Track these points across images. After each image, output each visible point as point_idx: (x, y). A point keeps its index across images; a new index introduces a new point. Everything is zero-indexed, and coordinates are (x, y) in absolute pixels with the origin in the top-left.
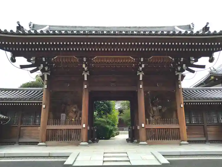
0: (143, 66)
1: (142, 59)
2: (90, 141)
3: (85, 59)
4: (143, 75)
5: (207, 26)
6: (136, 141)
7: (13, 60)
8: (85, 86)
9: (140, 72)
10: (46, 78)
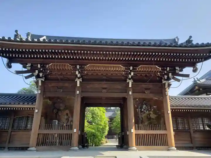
0: (132, 74)
1: (131, 68)
2: (80, 146)
3: (78, 67)
4: (132, 82)
5: (191, 39)
6: (125, 146)
7: (9, 66)
8: (78, 92)
9: (130, 79)
10: (40, 84)
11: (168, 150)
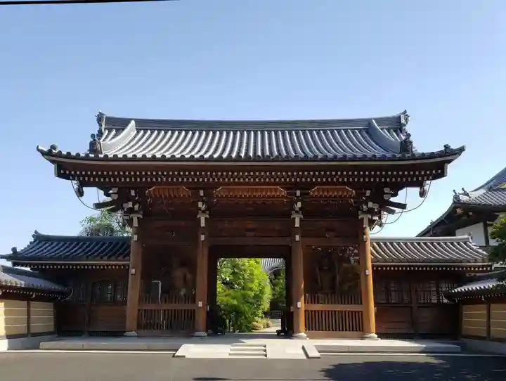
0: (299, 204)
1: (298, 193)
2: (210, 331)
3: (202, 193)
4: (301, 219)
7: (80, 193)
8: (203, 238)
9: (297, 212)
10: (135, 224)
11: (363, 338)
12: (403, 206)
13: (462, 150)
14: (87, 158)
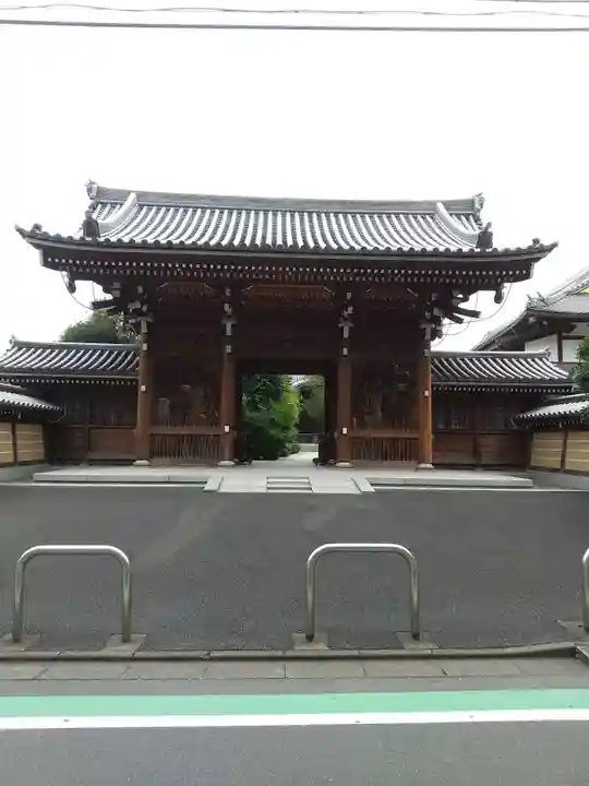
0: (350, 310)
1: (349, 295)
2: (237, 460)
3: (228, 292)
4: (350, 327)
5: (490, 230)
6: (331, 461)
7: (72, 289)
9: (346, 319)
10: (144, 329)
11: (417, 469)
12: (475, 314)
13: (554, 245)
14: (82, 242)
